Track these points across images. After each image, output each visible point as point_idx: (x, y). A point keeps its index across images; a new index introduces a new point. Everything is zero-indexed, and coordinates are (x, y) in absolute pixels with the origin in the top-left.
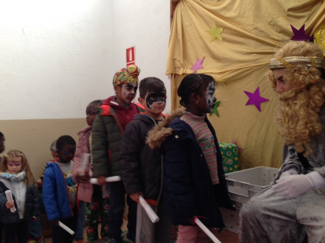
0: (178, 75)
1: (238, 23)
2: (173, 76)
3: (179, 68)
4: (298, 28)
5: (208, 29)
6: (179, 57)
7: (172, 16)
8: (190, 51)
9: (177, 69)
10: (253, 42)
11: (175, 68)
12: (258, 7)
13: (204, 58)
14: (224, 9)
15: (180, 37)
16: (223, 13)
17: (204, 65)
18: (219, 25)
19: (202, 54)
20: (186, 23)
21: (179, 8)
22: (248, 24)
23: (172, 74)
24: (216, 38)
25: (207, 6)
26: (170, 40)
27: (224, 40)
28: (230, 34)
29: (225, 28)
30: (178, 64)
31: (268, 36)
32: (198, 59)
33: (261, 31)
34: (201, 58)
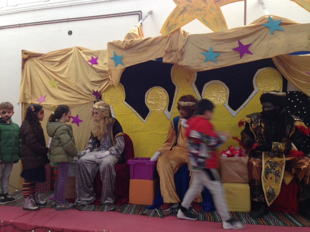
0: (27, 103)
1: (67, 82)
2: (24, 104)
3: (28, 99)
4: (95, 91)
5: (49, 81)
6: (28, 93)
7: (23, 68)
8: (36, 90)
9: (27, 100)
10: (75, 92)
11: (25, 99)
12: (77, 76)
13: (46, 96)
14: (59, 72)
15: (29, 80)
16: (58, 74)
17: (46, 99)
18: (56, 80)
19: (45, 93)
20: (33, 74)
21: (28, 63)
22: (72, 83)
23: (22, 103)
24: (54, 86)
25: (48, 68)
26: (22, 82)
27: (59, 88)
28: (62, 86)
29: (59, 82)
30: (27, 97)
31: (82, 91)
32: (41, 96)
33: (79, 88)
34: (44, 95)
